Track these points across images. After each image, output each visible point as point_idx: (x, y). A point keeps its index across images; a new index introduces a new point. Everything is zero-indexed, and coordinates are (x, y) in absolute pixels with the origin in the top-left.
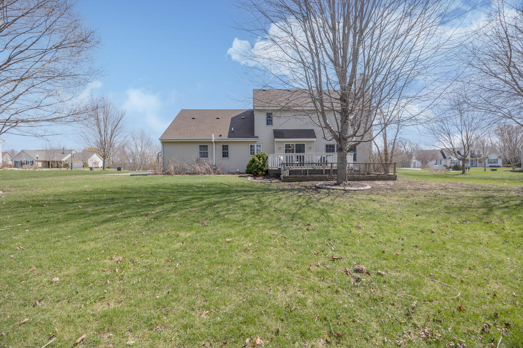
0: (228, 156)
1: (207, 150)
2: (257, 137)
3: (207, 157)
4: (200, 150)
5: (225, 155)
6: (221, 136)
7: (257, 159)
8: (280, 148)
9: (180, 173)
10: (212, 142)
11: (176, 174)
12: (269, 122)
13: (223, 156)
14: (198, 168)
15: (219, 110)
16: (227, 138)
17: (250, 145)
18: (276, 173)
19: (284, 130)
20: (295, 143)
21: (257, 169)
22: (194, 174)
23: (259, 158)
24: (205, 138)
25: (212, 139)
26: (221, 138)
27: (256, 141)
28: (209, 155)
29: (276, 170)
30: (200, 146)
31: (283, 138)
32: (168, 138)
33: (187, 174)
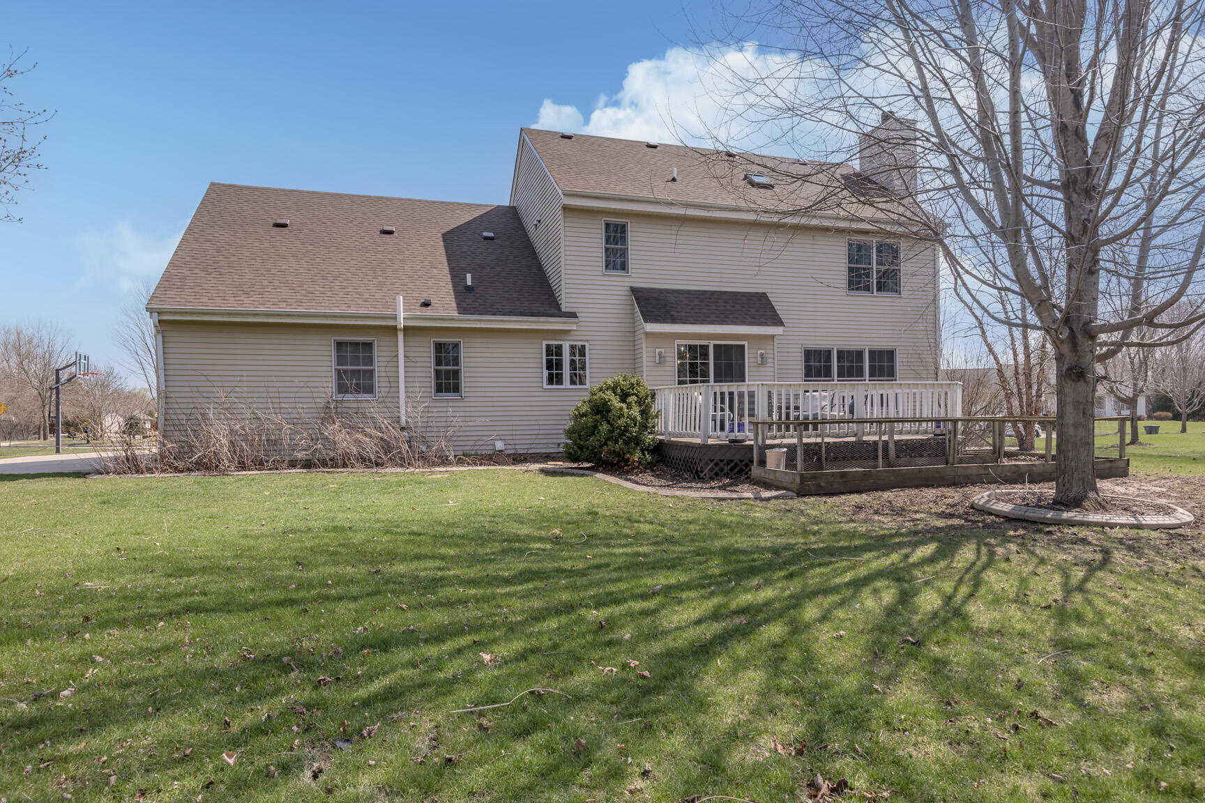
0: (456, 389)
1: (370, 361)
2: (573, 315)
3: (369, 389)
4: (341, 360)
5: (448, 382)
6: (426, 304)
7: (616, 403)
8: (662, 359)
9: (259, 464)
10: (394, 330)
11: (242, 466)
12: (616, 259)
13: (439, 389)
14: (344, 441)
15: (380, 198)
16: (456, 314)
17: (545, 343)
18: (726, 458)
19: (667, 291)
20: (711, 343)
21: (626, 443)
22: (324, 464)
23: (624, 397)
24: (362, 311)
25: (395, 318)
26: (428, 312)
27: (567, 332)
28: (380, 382)
29: (726, 445)
30: (340, 345)
31: (674, 321)
32: (184, 303)
33: (293, 464)
